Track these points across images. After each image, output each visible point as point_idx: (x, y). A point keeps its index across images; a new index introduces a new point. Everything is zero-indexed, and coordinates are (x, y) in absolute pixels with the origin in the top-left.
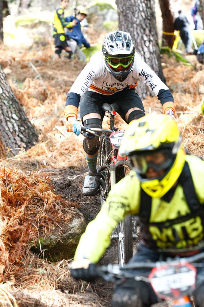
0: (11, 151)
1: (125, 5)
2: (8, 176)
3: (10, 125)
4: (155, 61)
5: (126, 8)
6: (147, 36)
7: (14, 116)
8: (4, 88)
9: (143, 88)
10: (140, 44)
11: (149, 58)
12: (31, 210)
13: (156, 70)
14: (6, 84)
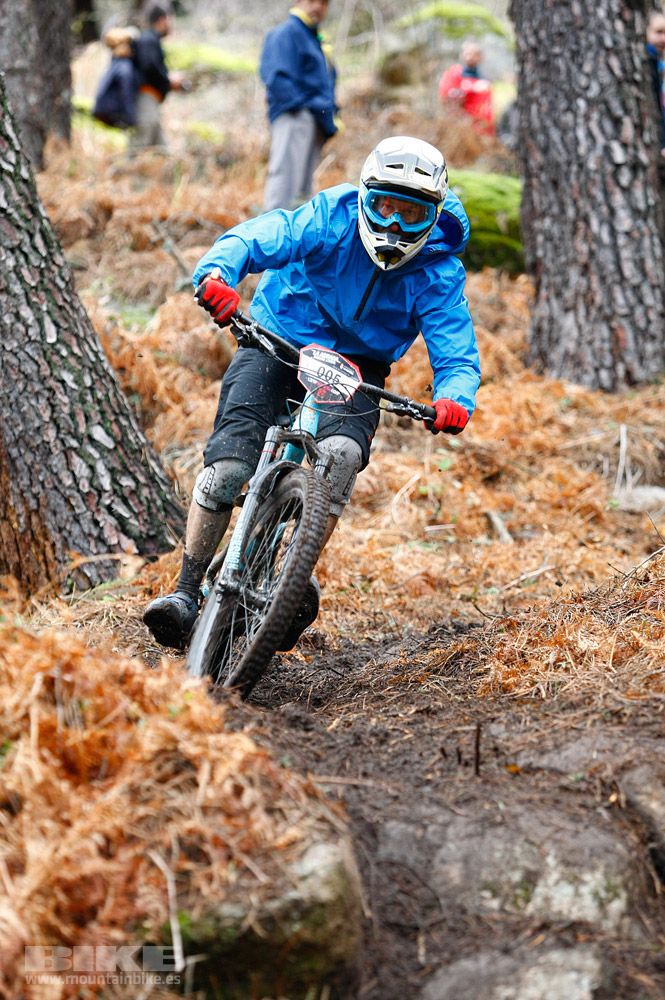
0: (79, 570)
1: (546, 22)
2: (68, 668)
3: (81, 468)
4: (652, 244)
5: (550, 36)
6: (624, 145)
7: (99, 433)
8: (64, 325)
9: (601, 349)
10: (598, 177)
11: (628, 234)
12: (146, 802)
13: (655, 282)
14: (72, 307)
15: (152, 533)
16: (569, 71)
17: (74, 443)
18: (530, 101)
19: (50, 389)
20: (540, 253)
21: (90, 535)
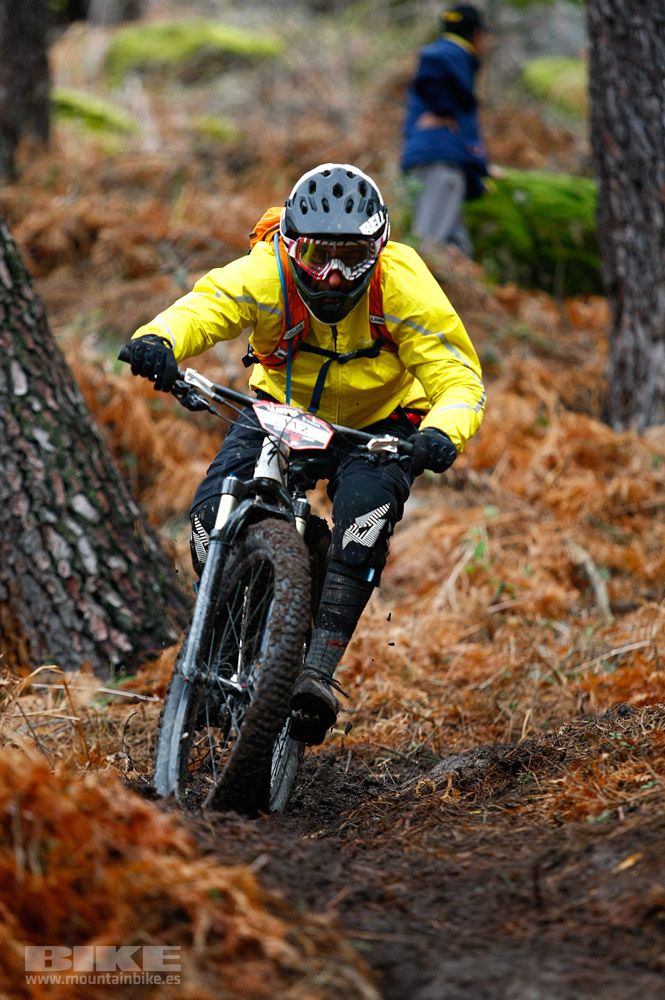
3: (60, 547)
7: (81, 504)
8: (36, 372)
14: (45, 351)
15: (149, 625)
16: (653, 46)
17: (51, 517)
18: (604, 84)
19: (20, 452)
20: (621, 270)
21: (72, 629)
